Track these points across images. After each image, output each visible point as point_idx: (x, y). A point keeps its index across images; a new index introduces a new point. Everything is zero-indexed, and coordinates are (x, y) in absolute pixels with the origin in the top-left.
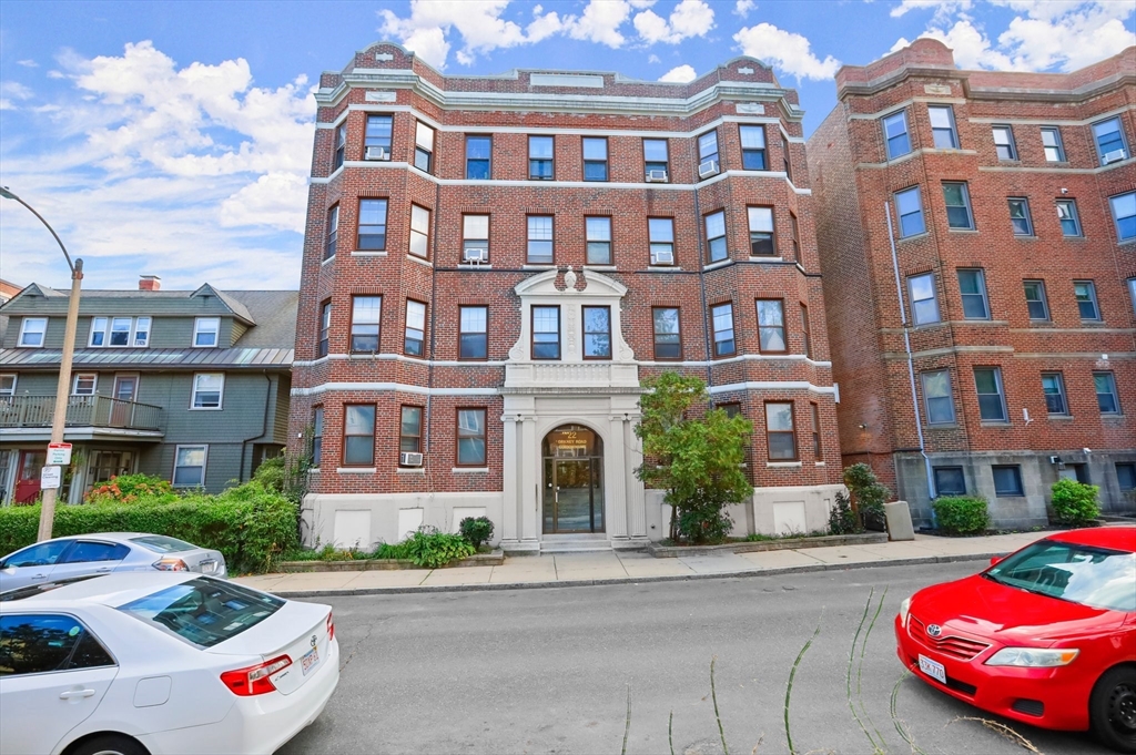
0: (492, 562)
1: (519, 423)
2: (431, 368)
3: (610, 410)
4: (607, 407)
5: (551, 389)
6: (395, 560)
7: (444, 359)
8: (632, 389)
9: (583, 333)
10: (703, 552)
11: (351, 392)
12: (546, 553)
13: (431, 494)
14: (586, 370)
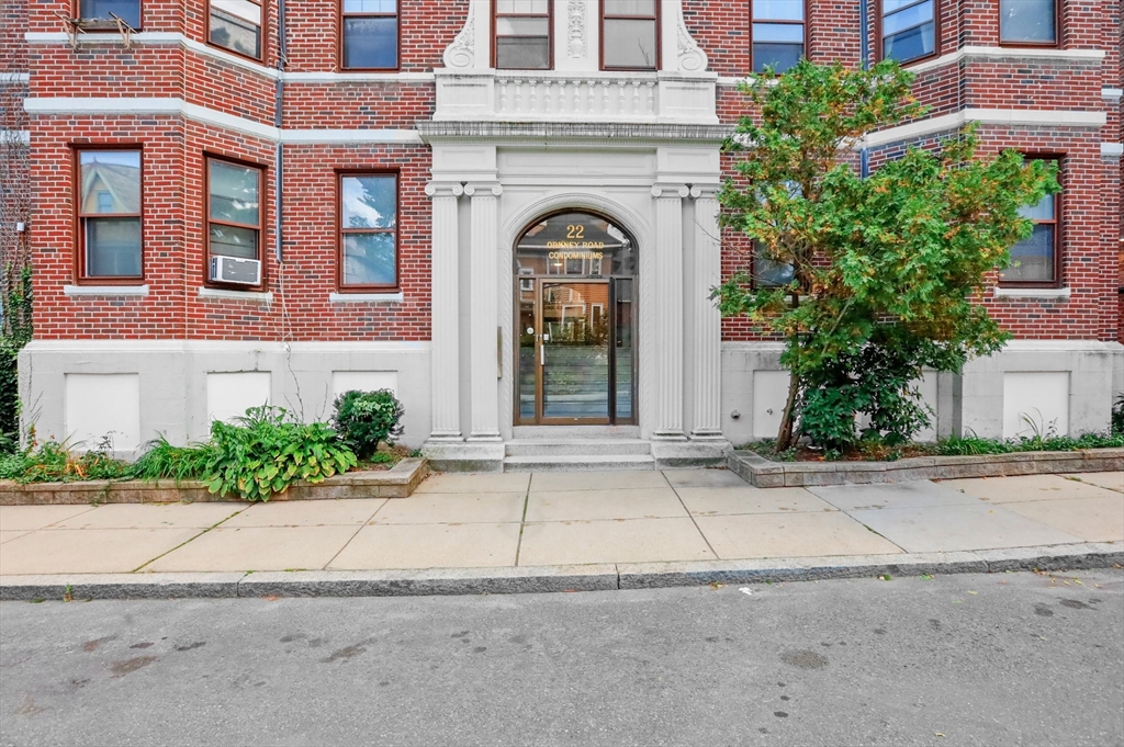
0: (385, 490)
1: (462, 200)
2: (282, 86)
3: (655, 176)
4: (648, 170)
5: (530, 125)
6: (170, 482)
7: (309, 67)
8: (704, 128)
9: (602, 18)
10: (864, 477)
11: (84, 119)
12: (516, 466)
13: (286, 345)
14: (606, 92)
